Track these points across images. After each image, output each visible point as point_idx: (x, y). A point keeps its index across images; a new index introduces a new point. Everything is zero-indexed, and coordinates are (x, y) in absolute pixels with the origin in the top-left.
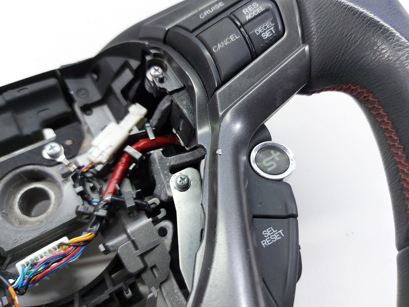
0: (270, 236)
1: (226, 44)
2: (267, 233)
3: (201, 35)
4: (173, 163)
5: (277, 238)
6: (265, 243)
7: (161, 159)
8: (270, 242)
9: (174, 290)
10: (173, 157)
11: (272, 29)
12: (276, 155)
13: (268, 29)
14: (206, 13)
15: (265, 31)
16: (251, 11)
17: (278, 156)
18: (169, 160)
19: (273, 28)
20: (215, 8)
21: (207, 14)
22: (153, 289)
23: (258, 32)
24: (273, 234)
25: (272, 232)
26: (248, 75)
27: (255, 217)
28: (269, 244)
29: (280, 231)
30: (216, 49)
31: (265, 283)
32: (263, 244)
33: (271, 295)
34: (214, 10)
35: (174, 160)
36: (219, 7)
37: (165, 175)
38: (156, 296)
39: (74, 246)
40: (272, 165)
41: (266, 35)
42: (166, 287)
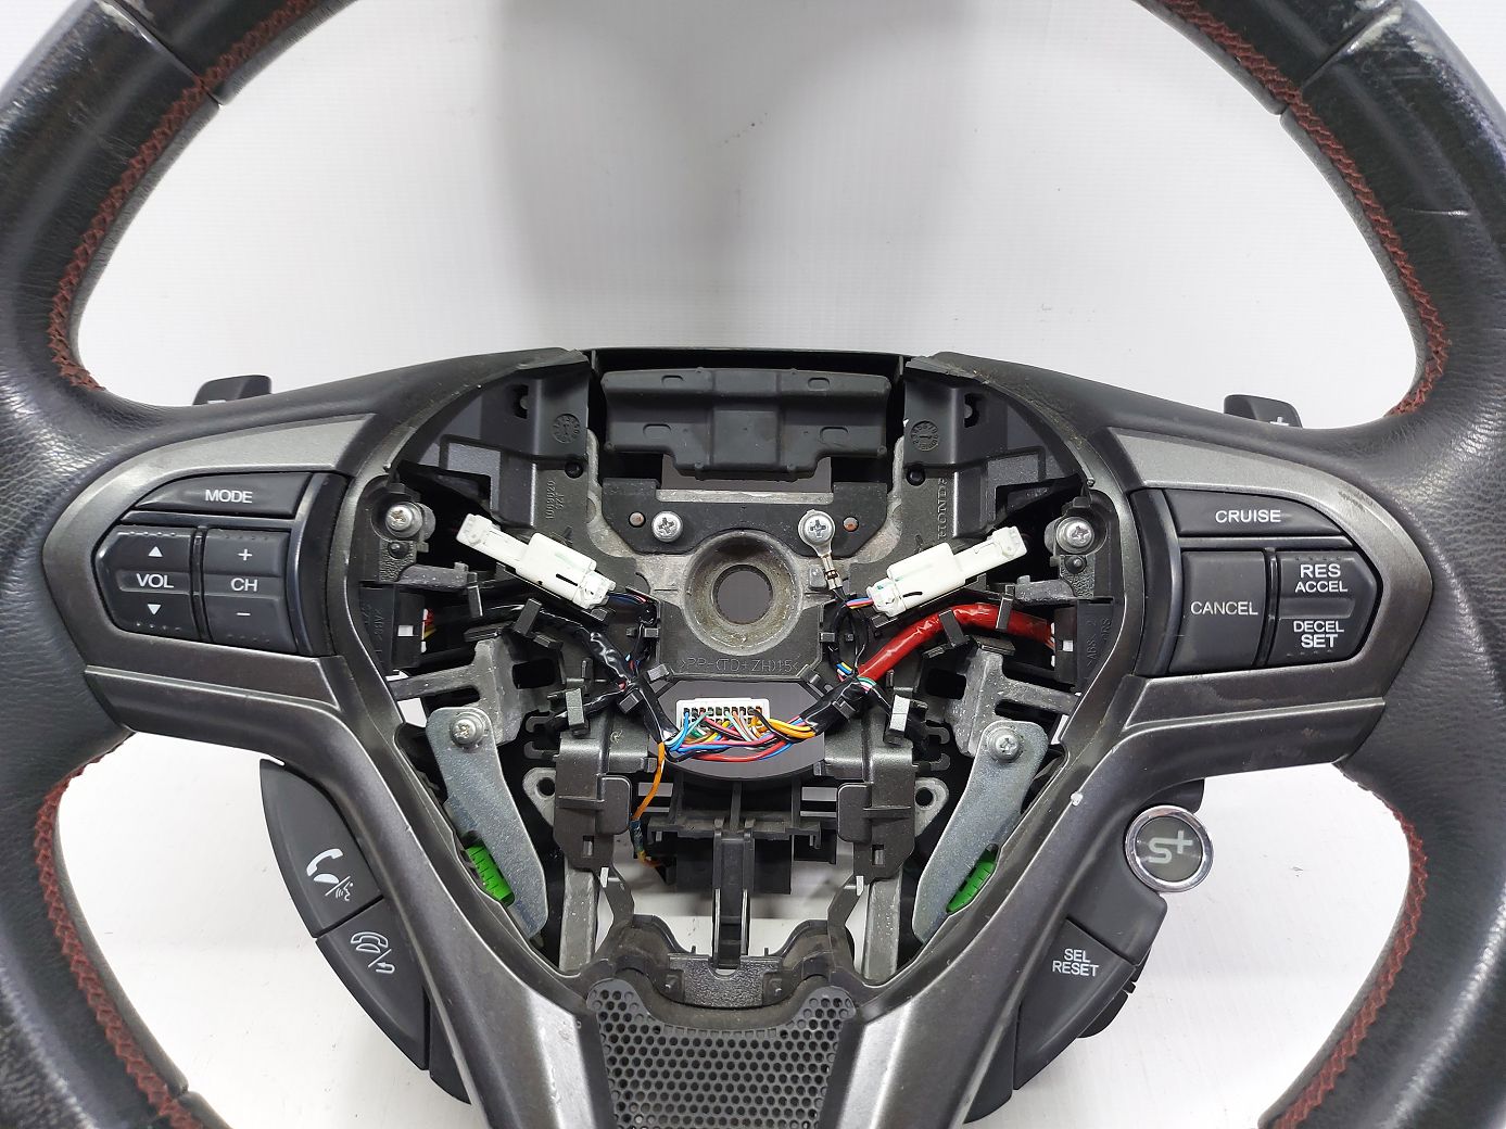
0: (1073, 961)
1: (1223, 612)
2: (1073, 954)
3: (1191, 557)
4: (1011, 696)
5: (1081, 971)
6: (1058, 966)
7: (993, 676)
8: (1066, 970)
9: (890, 902)
10: (1018, 683)
11: (1332, 637)
12: (1182, 842)
13: (1325, 632)
14: (1235, 515)
15: (1316, 633)
16: (1317, 576)
17: (1186, 848)
18: (1007, 686)
19: (1336, 635)
20: (1258, 516)
21: (1233, 519)
22: (860, 879)
23: (1299, 626)
24: (1080, 963)
25: (1081, 958)
26: (1223, 688)
27: (1069, 918)
28: (1064, 972)
29: (1095, 967)
30: (1197, 608)
31: (1020, 1010)
32: (1054, 966)
33: (1017, 1039)
34: (1253, 519)
35: (1017, 690)
36: (1267, 520)
37: (983, 710)
38: (859, 894)
39: (776, 736)
40: (1164, 856)
41: (1312, 642)
42: (881, 889)
